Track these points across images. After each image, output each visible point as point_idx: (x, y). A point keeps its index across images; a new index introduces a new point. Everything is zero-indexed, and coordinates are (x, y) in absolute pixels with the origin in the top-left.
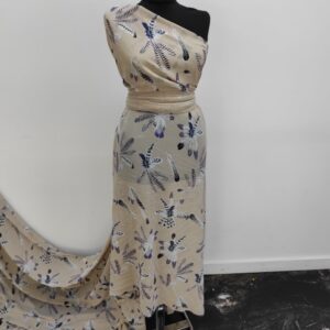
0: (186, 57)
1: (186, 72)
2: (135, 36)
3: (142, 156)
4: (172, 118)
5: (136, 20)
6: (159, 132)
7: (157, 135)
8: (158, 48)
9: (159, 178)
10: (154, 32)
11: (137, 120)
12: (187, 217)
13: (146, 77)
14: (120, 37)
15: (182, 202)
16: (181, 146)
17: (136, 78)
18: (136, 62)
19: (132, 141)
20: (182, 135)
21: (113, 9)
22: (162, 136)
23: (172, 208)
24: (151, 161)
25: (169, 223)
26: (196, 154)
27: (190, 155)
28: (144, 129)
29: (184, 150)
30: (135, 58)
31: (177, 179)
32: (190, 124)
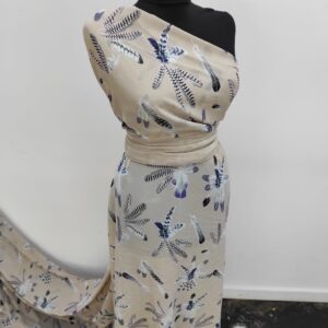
0: (216, 87)
1: (215, 107)
2: (141, 62)
3: (159, 225)
4: (196, 170)
5: (138, 34)
6: (181, 191)
7: (177, 195)
8: (177, 78)
9: (181, 247)
10: (167, 52)
11: (148, 179)
12: (210, 276)
13: (162, 122)
14: (116, 63)
15: (206, 262)
16: (206, 202)
17: (147, 124)
18: (147, 104)
19: (143, 207)
20: (207, 188)
21: (98, 17)
22: (184, 195)
23: (194, 270)
24: (170, 228)
25: (189, 285)
26: (222, 206)
27: (216, 209)
28: (160, 190)
29: (211, 205)
30: (146, 97)
31: (202, 241)
32: (217, 171)
